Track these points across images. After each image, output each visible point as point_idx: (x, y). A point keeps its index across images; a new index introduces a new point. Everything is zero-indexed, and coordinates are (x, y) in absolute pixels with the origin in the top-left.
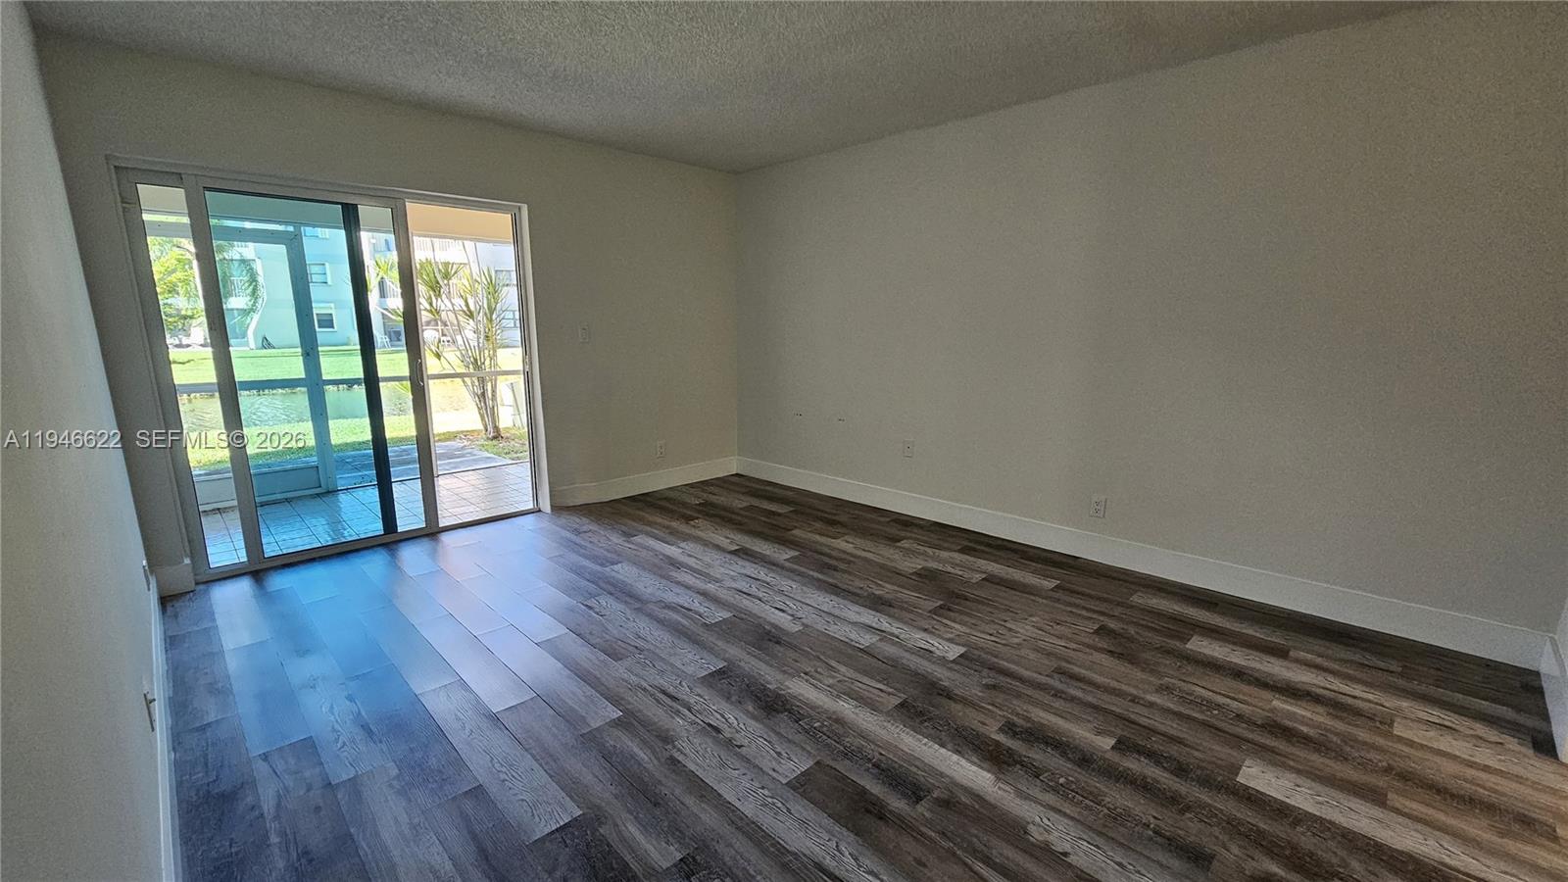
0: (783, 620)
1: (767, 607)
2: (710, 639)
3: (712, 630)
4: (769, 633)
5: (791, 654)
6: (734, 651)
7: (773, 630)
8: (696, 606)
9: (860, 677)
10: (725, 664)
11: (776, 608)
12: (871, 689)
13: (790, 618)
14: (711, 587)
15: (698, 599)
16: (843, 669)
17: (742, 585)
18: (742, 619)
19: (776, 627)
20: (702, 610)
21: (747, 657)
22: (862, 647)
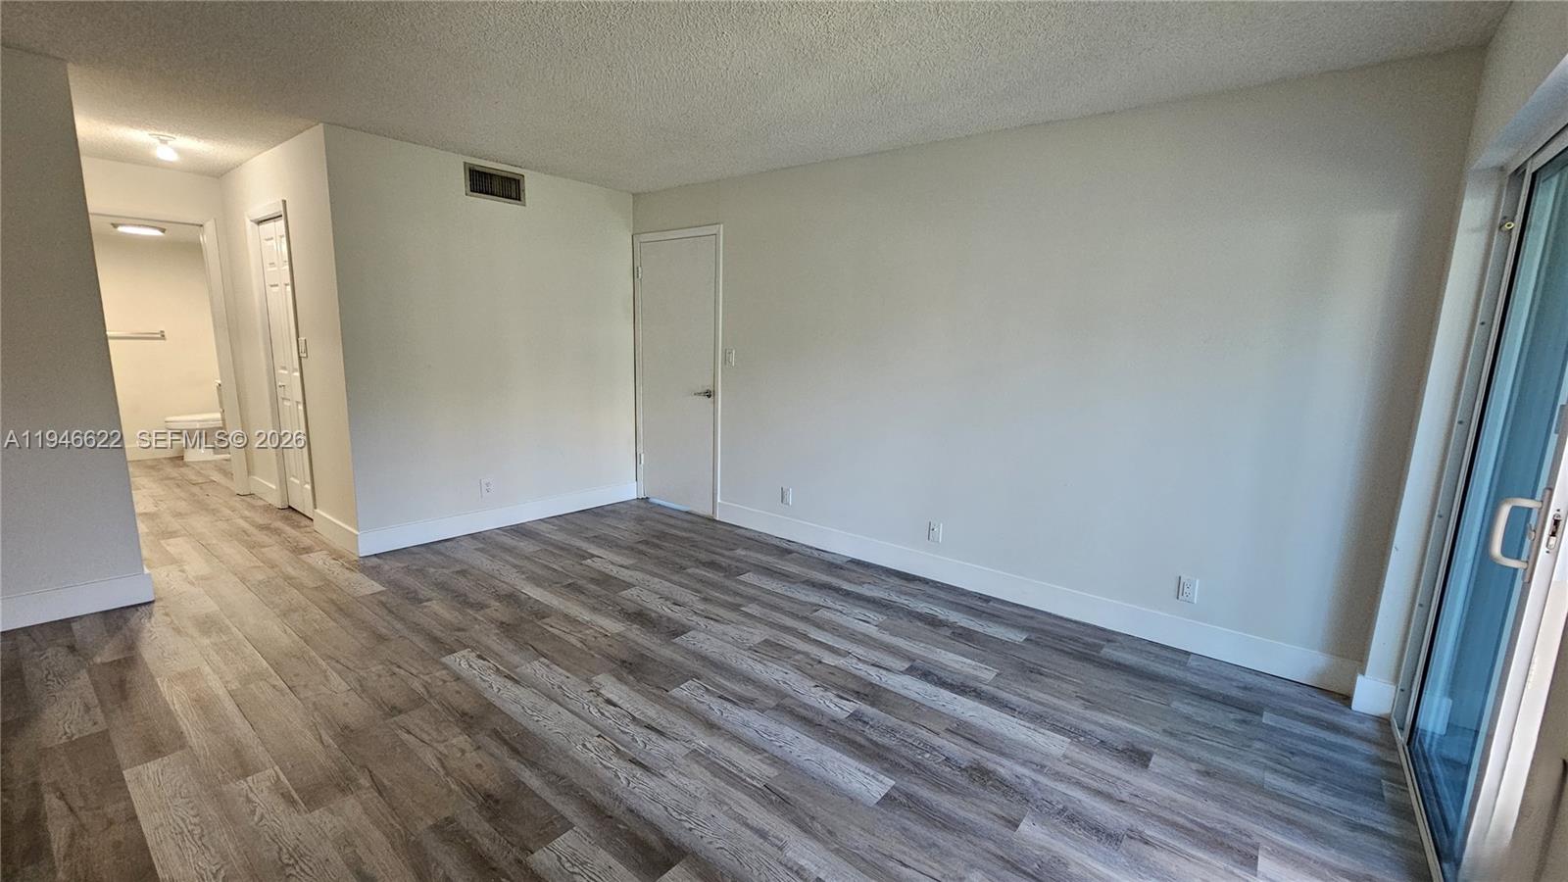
0: (612, 688)
1: (626, 706)
2: (689, 663)
3: (690, 672)
4: (631, 672)
5: (613, 651)
6: (666, 652)
7: (625, 675)
8: (716, 705)
9: (562, 635)
10: (673, 641)
11: (615, 705)
12: (558, 627)
13: (602, 691)
14: (703, 741)
15: (715, 716)
16: (573, 640)
17: (659, 748)
18: (658, 687)
19: (620, 679)
20: (707, 698)
21: (654, 648)
22: (542, 659)
